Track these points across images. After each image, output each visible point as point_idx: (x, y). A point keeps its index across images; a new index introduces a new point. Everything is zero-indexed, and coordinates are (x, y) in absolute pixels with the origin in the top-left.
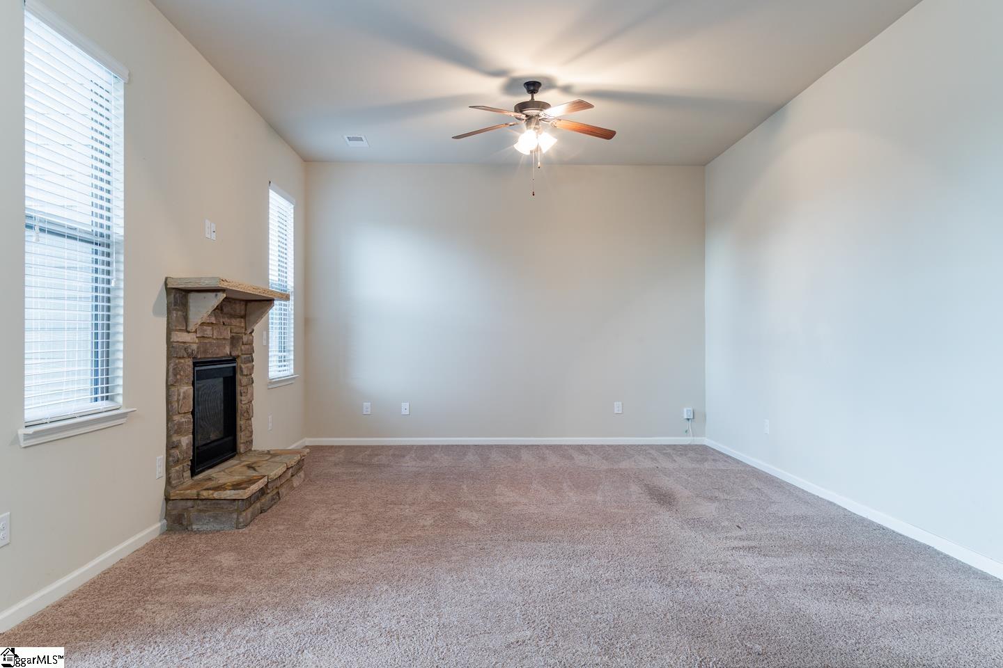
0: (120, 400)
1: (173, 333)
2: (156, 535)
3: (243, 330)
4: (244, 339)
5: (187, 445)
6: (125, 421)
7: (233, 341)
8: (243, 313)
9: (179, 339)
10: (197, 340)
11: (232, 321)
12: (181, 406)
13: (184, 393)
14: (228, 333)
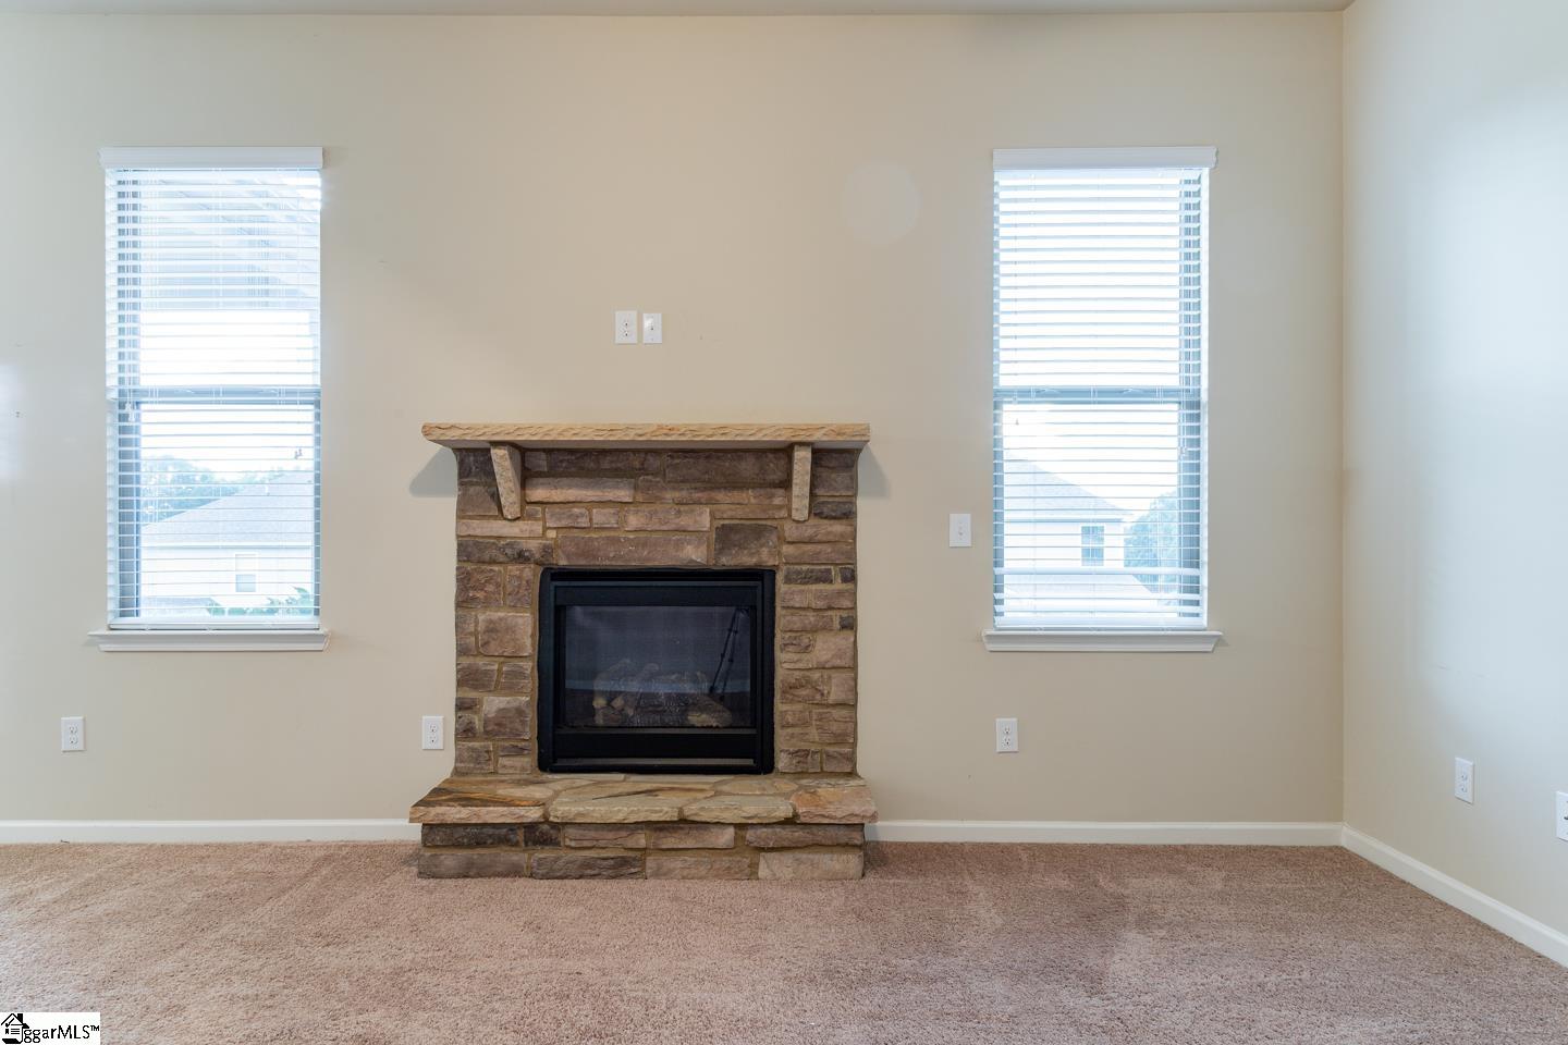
1: (463, 522)
3: (784, 513)
4: (790, 531)
5: (500, 710)
6: (319, 646)
7: (726, 535)
8: (777, 476)
9: (478, 532)
10: (552, 534)
11: (720, 496)
12: (486, 643)
13: (491, 621)
14: (703, 520)
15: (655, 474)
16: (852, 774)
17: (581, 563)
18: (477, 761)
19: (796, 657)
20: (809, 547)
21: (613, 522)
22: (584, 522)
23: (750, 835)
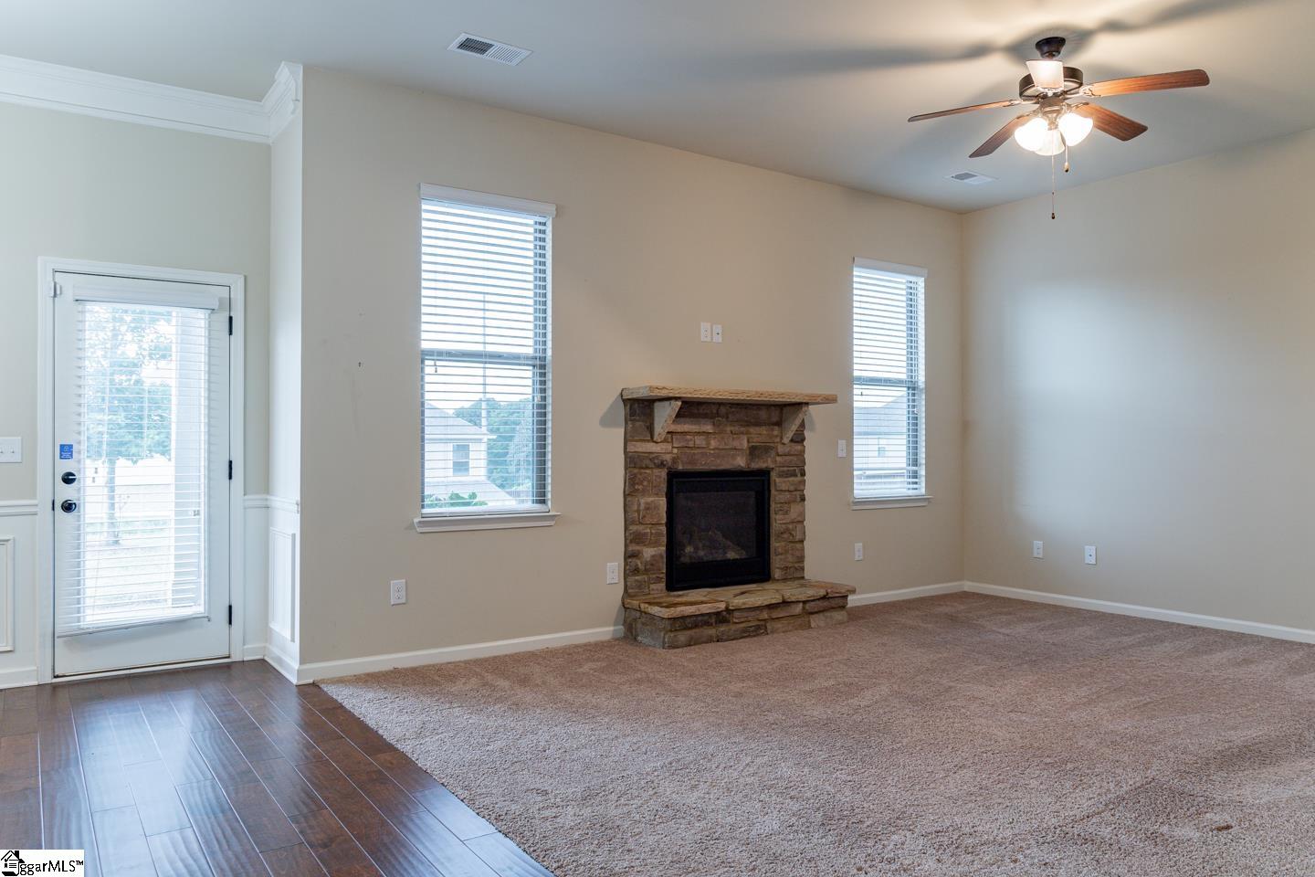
0: (549, 503)
1: (629, 444)
2: (608, 637)
3: (778, 440)
4: (781, 449)
5: (653, 556)
6: (552, 523)
7: (754, 451)
8: (775, 419)
9: (640, 450)
10: (675, 451)
11: (752, 430)
12: (644, 517)
13: (647, 503)
14: (744, 443)
15: (723, 417)
16: (803, 578)
17: (689, 467)
18: (639, 587)
19: (782, 516)
20: (787, 458)
21: (704, 444)
22: (691, 444)
23: (807, 606)
